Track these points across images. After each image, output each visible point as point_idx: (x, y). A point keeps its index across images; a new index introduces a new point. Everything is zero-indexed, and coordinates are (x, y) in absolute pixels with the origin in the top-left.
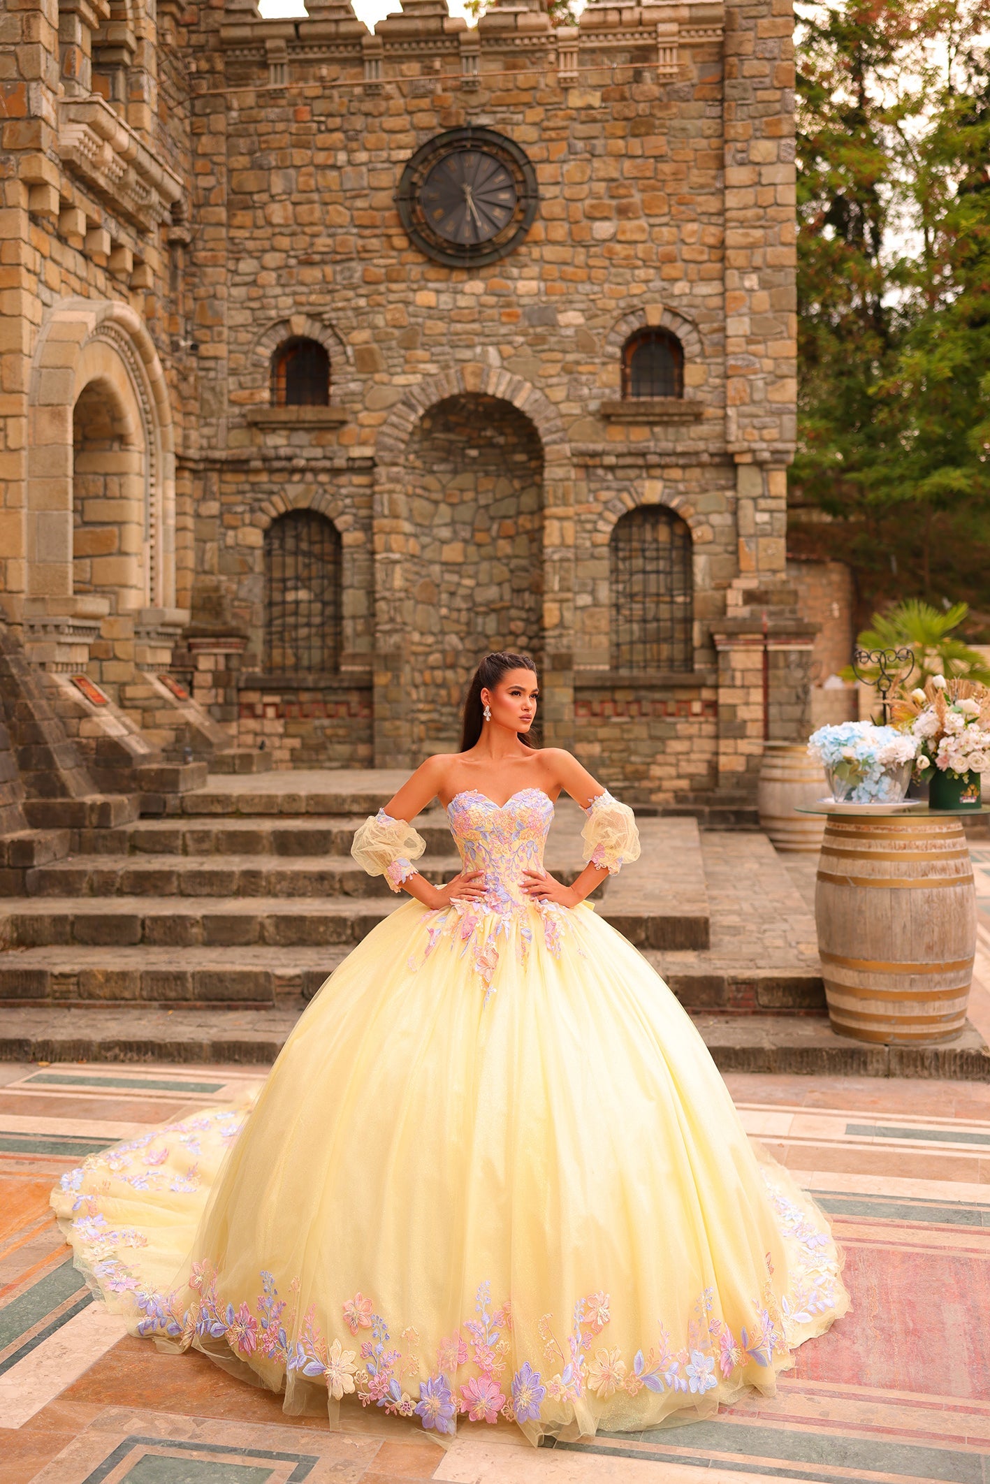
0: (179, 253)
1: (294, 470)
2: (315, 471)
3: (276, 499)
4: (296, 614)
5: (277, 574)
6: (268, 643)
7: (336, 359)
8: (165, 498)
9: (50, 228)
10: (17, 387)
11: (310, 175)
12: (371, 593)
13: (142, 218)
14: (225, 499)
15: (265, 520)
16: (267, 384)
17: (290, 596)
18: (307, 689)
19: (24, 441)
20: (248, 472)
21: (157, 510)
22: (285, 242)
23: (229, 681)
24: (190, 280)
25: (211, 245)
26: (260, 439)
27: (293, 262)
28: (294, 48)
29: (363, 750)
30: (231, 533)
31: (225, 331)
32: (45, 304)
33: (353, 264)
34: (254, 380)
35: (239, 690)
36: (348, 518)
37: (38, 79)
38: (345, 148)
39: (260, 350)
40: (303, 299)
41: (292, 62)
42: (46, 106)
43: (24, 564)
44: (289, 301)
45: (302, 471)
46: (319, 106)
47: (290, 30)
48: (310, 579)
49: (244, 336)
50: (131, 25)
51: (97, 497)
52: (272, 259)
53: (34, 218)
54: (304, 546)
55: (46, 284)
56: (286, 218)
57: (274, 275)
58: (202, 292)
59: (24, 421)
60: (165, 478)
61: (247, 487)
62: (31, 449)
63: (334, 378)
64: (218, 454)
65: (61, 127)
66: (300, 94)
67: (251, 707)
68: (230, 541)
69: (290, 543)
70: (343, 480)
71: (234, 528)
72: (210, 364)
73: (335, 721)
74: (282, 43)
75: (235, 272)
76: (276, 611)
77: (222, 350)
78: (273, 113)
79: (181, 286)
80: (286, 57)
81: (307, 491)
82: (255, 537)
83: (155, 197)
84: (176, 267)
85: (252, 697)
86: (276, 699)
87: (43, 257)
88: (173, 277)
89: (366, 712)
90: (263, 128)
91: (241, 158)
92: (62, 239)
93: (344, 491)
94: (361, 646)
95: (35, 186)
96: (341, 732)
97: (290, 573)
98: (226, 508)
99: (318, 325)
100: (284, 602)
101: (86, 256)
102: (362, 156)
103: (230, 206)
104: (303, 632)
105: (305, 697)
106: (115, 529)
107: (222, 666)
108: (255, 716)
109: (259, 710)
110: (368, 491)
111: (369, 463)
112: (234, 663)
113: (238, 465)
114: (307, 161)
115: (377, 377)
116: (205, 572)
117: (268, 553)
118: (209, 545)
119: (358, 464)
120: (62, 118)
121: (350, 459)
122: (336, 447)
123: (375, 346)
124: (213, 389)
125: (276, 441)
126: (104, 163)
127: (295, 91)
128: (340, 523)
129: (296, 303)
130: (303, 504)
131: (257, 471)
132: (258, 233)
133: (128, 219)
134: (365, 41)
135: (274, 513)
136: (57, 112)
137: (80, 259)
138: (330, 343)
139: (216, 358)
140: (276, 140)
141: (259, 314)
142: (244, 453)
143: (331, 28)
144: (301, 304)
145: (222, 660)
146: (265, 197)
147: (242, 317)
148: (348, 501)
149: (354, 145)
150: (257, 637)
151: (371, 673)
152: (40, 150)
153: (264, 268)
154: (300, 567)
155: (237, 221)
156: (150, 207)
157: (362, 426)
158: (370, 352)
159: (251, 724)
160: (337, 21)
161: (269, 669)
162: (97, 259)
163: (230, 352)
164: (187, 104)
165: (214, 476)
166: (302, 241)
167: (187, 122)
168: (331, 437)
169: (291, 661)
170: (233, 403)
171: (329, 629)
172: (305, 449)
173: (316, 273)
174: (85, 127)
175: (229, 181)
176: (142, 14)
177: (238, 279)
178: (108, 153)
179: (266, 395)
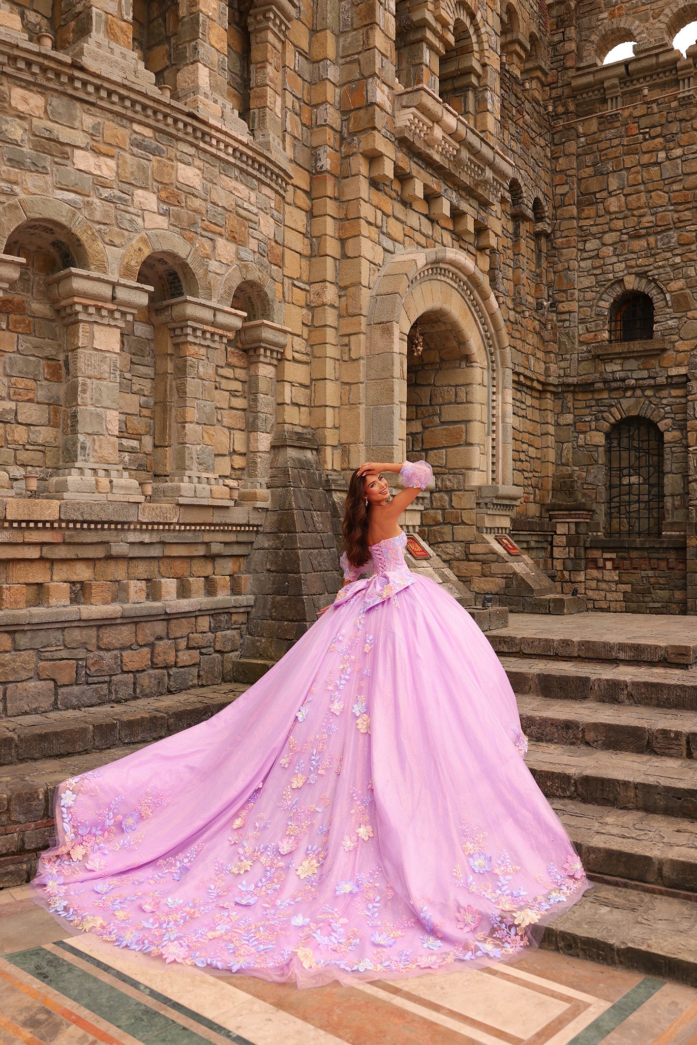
0: (543, 240)
1: (627, 388)
2: (643, 388)
3: (614, 410)
4: (629, 493)
5: (615, 465)
6: (609, 515)
7: (658, 304)
8: (504, 403)
9: (394, 194)
10: (357, 311)
11: (638, 173)
12: (685, 476)
13: (480, 191)
14: (577, 412)
15: (606, 426)
16: (606, 327)
17: (625, 481)
18: (636, 549)
19: (363, 352)
20: (593, 392)
21: (499, 412)
22: (619, 224)
23: (578, 542)
24: (551, 259)
25: (565, 233)
26: (601, 368)
27: (625, 237)
28: (625, 83)
29: (678, 595)
30: (582, 436)
31: (576, 292)
32: (385, 250)
33: (671, 232)
34: (597, 325)
35: (586, 548)
36: (668, 421)
37: (374, 75)
38: (664, 149)
39: (602, 303)
40: (633, 263)
41: (624, 94)
42: (381, 95)
43: (362, 447)
44: (623, 265)
45: (633, 388)
46: (644, 122)
47: (622, 69)
48: (639, 468)
49: (589, 295)
50: (477, 55)
51: (450, 403)
52: (609, 238)
53: (375, 183)
54: (636, 444)
55: (389, 236)
56: (620, 207)
57: (611, 248)
58: (560, 267)
59: (362, 336)
60: (504, 388)
61: (593, 403)
62: (369, 358)
63: (656, 318)
64: (570, 380)
65: (397, 113)
66: (630, 115)
67: (595, 561)
68: (581, 442)
69: (625, 442)
70: (664, 393)
71: (584, 433)
72: (566, 317)
73: (657, 573)
74: (616, 81)
75: (584, 250)
76: (615, 492)
77: (574, 306)
78: (609, 134)
79: (544, 264)
80: (619, 91)
81: (637, 403)
82: (599, 439)
83: (489, 174)
84: (540, 251)
85: (596, 554)
86: (614, 556)
87: (384, 213)
88: (539, 258)
89: (681, 566)
90: (602, 146)
91: (587, 170)
92: (406, 204)
93: (664, 401)
94: (679, 516)
95: (373, 158)
96: (661, 581)
97: (624, 464)
98: (578, 419)
99: (644, 281)
100: (621, 485)
101: (432, 221)
102: (678, 152)
103: (580, 205)
104: (635, 507)
105: (634, 554)
106: (463, 426)
107: (573, 532)
108: (598, 568)
109: (601, 564)
110: (683, 401)
111: (684, 379)
112: (582, 529)
113: (586, 387)
114: (635, 163)
115: (690, 314)
116: (563, 465)
117: (609, 450)
118: (565, 445)
119: (675, 380)
120: (397, 106)
121: (669, 377)
122: (658, 369)
123: (688, 291)
124: (567, 334)
125: (613, 368)
126: (435, 140)
127: (626, 113)
128: (662, 426)
129: (627, 267)
130: (634, 413)
131: (600, 391)
132: (600, 220)
133: (468, 192)
134: (679, 65)
135: (613, 421)
136: (393, 103)
137: (425, 221)
138: (653, 293)
139: (570, 312)
140: (612, 153)
141: (601, 278)
142: (591, 378)
143: (653, 61)
144: (632, 267)
145: (573, 526)
146: (605, 194)
147: (588, 282)
148: (668, 409)
149: (671, 145)
150: (601, 511)
151: (685, 537)
152: (374, 128)
153: (604, 245)
154: (633, 459)
155: (584, 215)
156: (486, 182)
157: (678, 352)
158: (685, 296)
159: (595, 573)
160: (657, 55)
161: (609, 533)
162: (443, 223)
163: (580, 307)
164: (547, 137)
165: (570, 396)
166: (632, 222)
167: (548, 150)
168: (654, 362)
169: (625, 528)
170: (581, 343)
171: (653, 504)
172: (636, 372)
173: (643, 243)
174: (413, 110)
175: (579, 187)
176: (486, 46)
177: (585, 255)
178: (438, 133)
179: (606, 335)
